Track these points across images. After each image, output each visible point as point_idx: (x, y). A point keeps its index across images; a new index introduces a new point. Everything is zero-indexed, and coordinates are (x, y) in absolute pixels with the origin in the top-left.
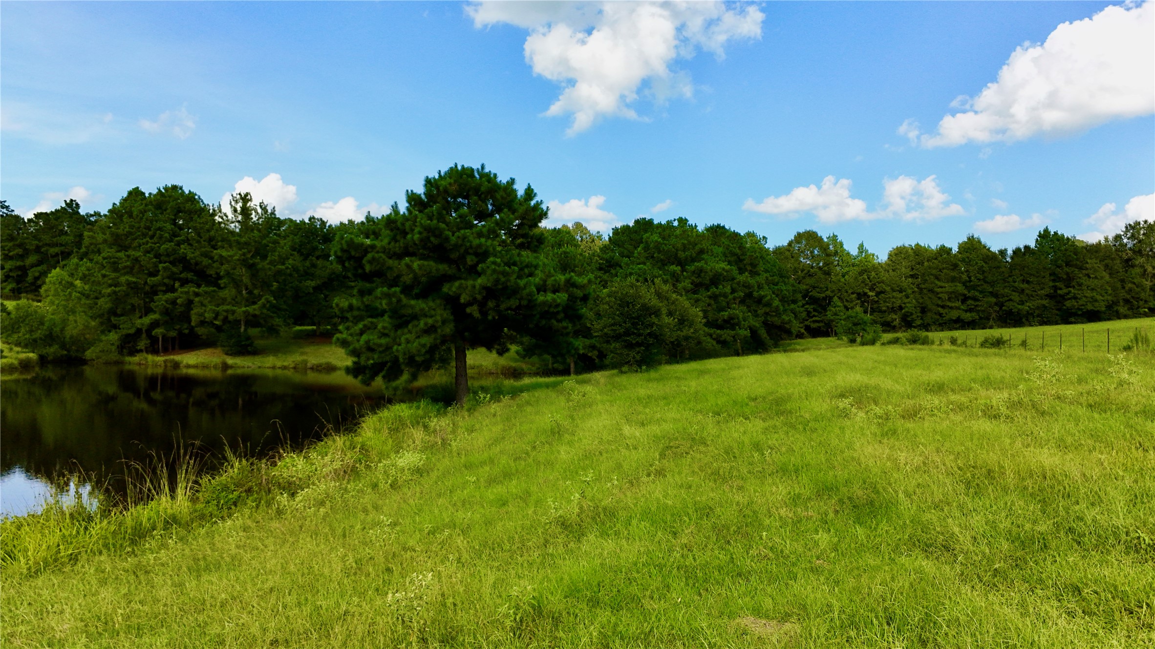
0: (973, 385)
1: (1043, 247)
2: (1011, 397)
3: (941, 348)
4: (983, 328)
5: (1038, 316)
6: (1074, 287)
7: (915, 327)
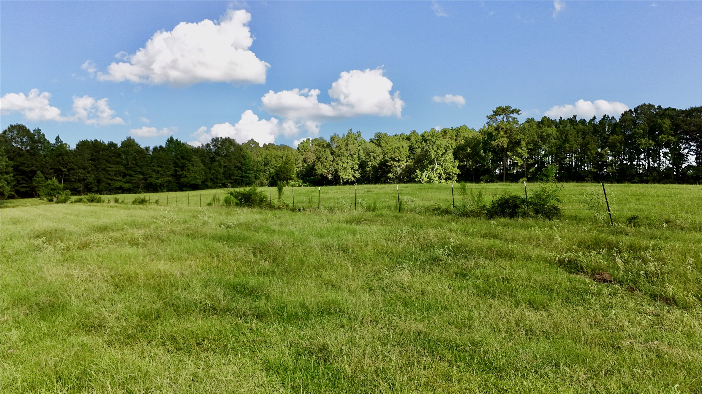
0: (125, 226)
1: (170, 147)
2: (146, 233)
3: (108, 204)
4: (135, 193)
5: (166, 186)
6: (185, 171)
7: (93, 192)
